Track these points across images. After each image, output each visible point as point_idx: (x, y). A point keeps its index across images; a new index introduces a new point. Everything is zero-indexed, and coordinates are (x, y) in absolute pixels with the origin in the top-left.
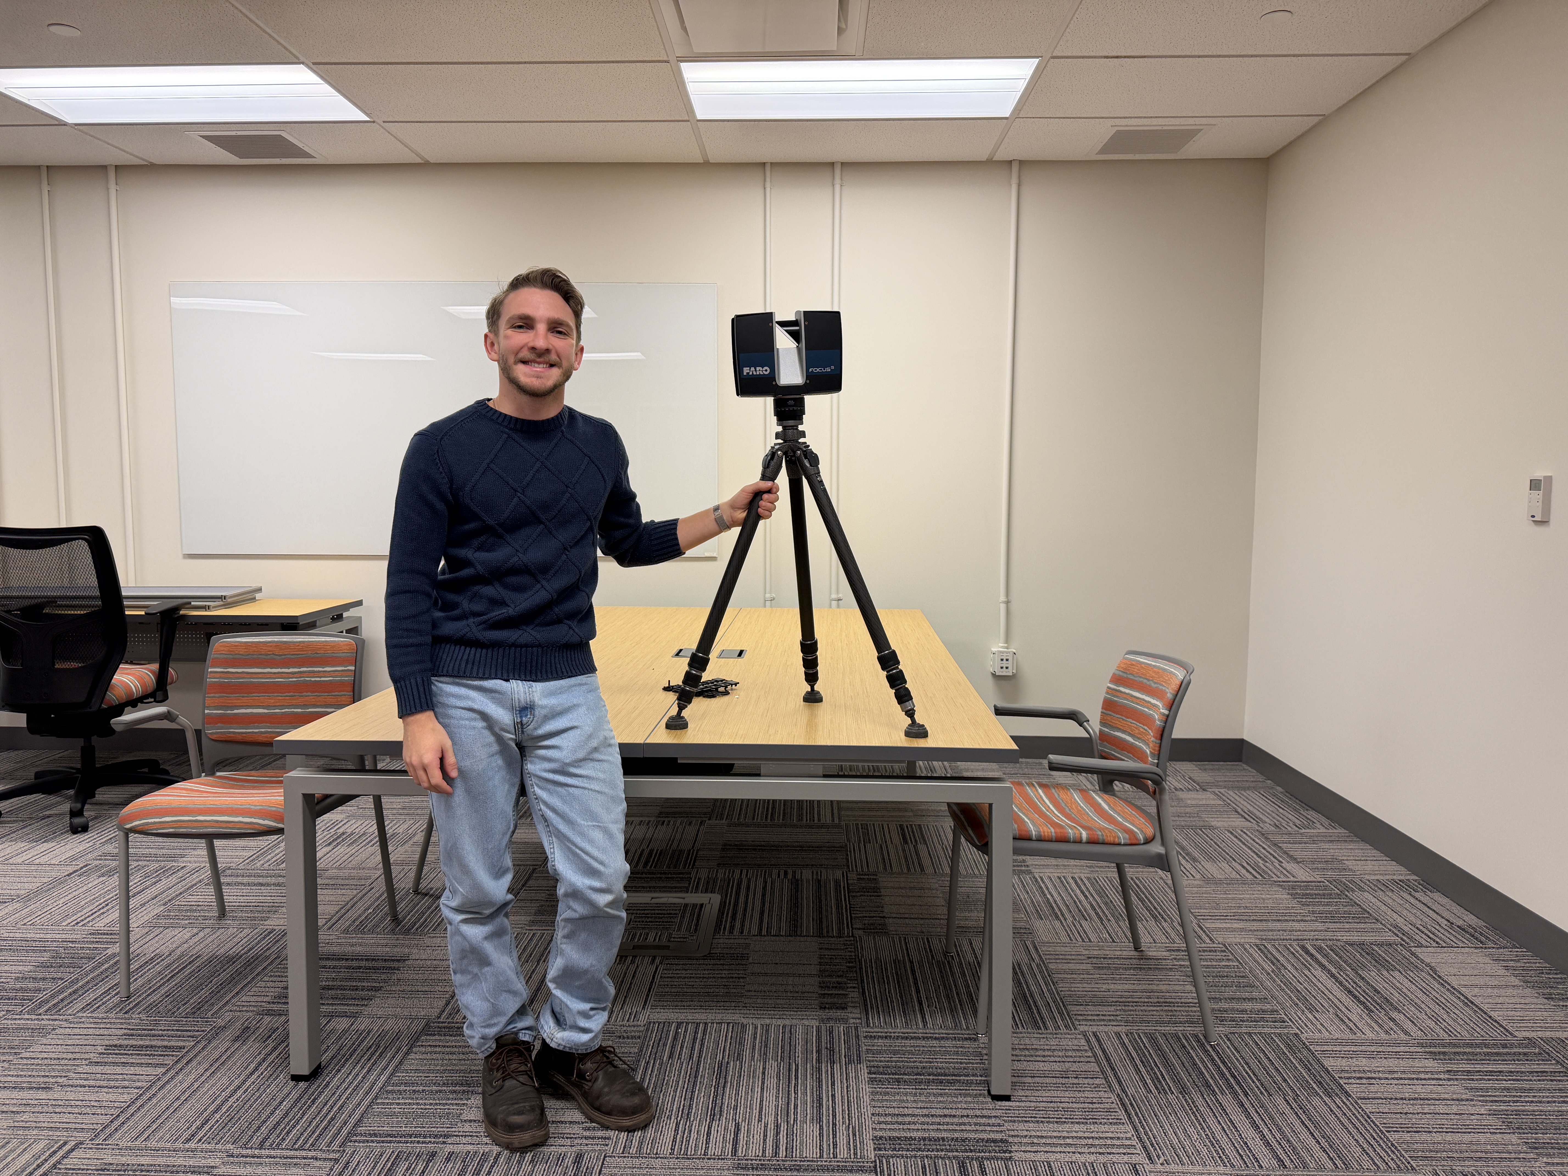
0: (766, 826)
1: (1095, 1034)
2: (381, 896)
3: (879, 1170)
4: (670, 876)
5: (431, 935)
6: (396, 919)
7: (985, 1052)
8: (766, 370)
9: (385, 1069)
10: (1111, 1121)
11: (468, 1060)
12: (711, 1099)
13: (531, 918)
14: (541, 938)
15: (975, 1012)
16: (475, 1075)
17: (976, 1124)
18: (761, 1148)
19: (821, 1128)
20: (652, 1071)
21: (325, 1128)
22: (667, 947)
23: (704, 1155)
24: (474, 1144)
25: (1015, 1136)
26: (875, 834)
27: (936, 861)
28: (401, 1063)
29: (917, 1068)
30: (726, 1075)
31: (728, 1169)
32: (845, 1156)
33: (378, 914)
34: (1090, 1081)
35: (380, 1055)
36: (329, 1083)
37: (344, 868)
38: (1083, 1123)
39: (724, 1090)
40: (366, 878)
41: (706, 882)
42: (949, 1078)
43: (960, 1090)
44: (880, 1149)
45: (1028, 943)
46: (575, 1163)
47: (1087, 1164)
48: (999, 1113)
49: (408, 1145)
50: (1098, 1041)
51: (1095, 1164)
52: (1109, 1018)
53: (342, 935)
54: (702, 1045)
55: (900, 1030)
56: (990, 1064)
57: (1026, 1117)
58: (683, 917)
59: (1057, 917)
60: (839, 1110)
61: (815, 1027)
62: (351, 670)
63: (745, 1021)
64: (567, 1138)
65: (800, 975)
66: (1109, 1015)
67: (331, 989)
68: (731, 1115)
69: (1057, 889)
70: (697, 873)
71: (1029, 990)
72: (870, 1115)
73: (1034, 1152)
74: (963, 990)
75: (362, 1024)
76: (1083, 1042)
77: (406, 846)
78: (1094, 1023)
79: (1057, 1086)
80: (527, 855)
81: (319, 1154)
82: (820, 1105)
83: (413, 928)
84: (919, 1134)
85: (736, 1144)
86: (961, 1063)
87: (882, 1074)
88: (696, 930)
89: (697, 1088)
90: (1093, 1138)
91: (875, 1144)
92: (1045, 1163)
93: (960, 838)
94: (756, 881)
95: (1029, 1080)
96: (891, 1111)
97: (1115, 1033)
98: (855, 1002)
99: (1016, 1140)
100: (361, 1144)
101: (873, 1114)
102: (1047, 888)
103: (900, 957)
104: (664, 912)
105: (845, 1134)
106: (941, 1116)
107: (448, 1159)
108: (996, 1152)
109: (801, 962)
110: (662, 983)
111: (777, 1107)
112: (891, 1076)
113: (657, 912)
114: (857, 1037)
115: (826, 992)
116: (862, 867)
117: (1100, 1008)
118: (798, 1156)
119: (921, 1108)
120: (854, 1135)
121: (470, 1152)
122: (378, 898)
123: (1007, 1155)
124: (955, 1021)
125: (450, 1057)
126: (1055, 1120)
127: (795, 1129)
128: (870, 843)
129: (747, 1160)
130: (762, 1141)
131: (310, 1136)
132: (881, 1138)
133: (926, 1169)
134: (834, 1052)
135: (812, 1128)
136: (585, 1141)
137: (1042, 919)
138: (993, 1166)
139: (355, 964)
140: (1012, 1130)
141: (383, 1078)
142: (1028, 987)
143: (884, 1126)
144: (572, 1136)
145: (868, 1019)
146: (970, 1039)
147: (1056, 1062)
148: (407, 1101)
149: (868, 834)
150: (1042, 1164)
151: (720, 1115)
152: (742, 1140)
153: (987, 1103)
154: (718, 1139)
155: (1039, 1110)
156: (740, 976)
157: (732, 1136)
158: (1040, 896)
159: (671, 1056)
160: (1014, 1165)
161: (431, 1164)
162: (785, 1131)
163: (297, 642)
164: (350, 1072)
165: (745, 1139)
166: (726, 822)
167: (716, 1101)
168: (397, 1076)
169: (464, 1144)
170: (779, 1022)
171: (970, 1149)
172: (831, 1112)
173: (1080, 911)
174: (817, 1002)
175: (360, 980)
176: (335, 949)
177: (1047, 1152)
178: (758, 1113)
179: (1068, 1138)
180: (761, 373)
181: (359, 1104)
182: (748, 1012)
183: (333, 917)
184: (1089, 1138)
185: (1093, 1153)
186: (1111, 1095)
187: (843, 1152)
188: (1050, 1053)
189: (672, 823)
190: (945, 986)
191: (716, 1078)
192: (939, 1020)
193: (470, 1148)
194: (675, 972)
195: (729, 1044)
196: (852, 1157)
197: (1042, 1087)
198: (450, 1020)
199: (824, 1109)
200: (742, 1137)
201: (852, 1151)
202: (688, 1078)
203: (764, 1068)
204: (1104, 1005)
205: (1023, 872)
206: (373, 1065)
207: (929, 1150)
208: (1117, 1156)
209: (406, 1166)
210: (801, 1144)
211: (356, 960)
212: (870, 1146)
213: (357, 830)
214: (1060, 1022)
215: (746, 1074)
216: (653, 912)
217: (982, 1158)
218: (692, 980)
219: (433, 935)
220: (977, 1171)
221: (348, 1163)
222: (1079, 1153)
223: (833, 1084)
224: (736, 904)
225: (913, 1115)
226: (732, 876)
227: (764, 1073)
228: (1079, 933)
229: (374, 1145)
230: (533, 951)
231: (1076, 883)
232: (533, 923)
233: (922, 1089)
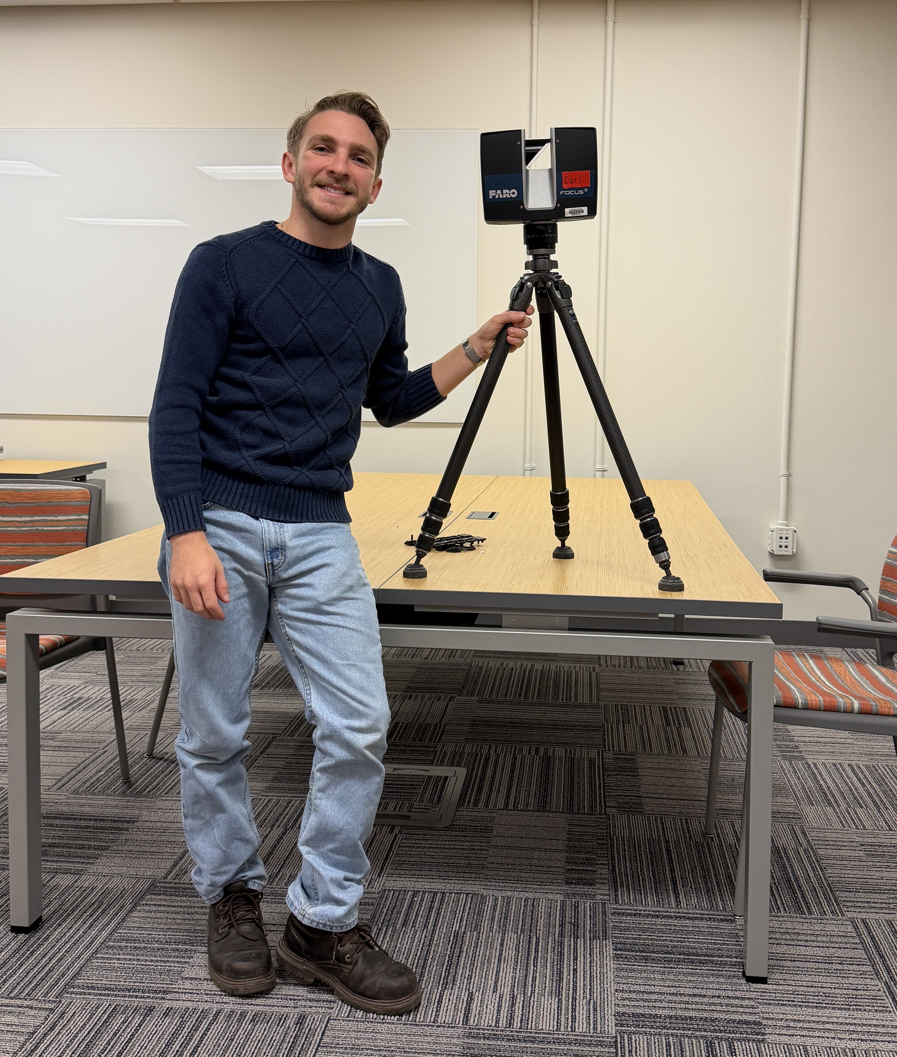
0: (519, 704)
1: (863, 921)
2: (114, 759)
3: (619, 1046)
4: (414, 749)
5: (163, 798)
6: (128, 782)
7: (742, 934)
8: (513, 193)
9: (107, 925)
10: (876, 1008)
11: (193, 920)
12: (445, 968)
13: (268, 784)
14: (277, 804)
15: (733, 894)
16: (199, 935)
17: (727, 1005)
18: (494, 1018)
19: (560, 1001)
20: (384, 938)
21: (42, 979)
22: (408, 818)
23: (434, 1022)
24: (194, 1001)
25: (770, 1019)
26: (636, 715)
27: (700, 744)
28: (123, 920)
29: (667, 946)
30: (462, 945)
31: (458, 1038)
32: (584, 1030)
33: (110, 776)
34: (856, 968)
35: (103, 912)
36: (49, 936)
37: (78, 731)
38: (845, 1009)
39: (458, 960)
40: (100, 742)
41: (452, 756)
42: (701, 958)
43: (713, 970)
44: (622, 1025)
45: (797, 828)
46: (297, 1024)
47: (847, 1050)
48: (753, 995)
49: (126, 999)
50: (867, 927)
51: (856, 1051)
52: (880, 905)
53: (72, 796)
54: (438, 914)
55: (652, 908)
56: (745, 946)
57: (783, 1001)
58: (426, 788)
59: (830, 804)
60: (580, 984)
61: (559, 901)
62: (84, 520)
63: (485, 893)
64: (291, 999)
65: (546, 850)
66: (881, 903)
67: (57, 847)
68: (465, 984)
69: (831, 776)
70: (443, 747)
71: (794, 875)
72: (613, 991)
73: (789, 1035)
74: (721, 870)
75: (87, 881)
76: (850, 928)
77: (144, 712)
78: (864, 910)
79: (818, 972)
80: (267, 724)
81: (34, 1004)
82: (560, 979)
83: (145, 790)
84: (666, 1012)
85: (468, 1013)
86: (715, 944)
87: (628, 951)
88: (438, 802)
89: (431, 956)
90: (855, 1024)
91: (617, 1020)
92: (801, 1047)
93: (723, 710)
94: (505, 757)
95: (789, 964)
96: (637, 988)
97: (887, 921)
98: (604, 879)
99: (770, 1022)
100: (78, 996)
101: (616, 991)
102: (821, 775)
103: (655, 836)
104: (406, 783)
105: (585, 1009)
106: (690, 995)
107: (166, 1015)
108: (748, 1034)
109: (549, 837)
110: (401, 852)
111: (514, 978)
112: (638, 954)
113: (398, 782)
114: (604, 913)
115: (573, 867)
116: (619, 747)
117: (871, 896)
118: (533, 1027)
119: (669, 986)
120: (595, 1010)
121: (189, 1009)
122: (111, 761)
123: (759, 1037)
124: (711, 902)
125: (175, 916)
126: (815, 1004)
127: (531, 1001)
128: (629, 723)
129: (478, 1029)
130: (496, 1011)
131: (26, 986)
132: (623, 1014)
133: (670, 1047)
134: (578, 927)
135: (550, 1000)
136: (309, 1003)
137: (813, 805)
138: (744, 1047)
139: (83, 823)
140: (766, 1013)
141: (104, 934)
142: (793, 872)
143: (627, 1002)
144: (296, 997)
145: (616, 895)
146: (727, 920)
147: (819, 947)
148: (127, 957)
149: (628, 715)
150: (797, 1048)
151: (453, 984)
152: (474, 1010)
153: (741, 984)
154: (449, 1008)
155: (798, 995)
156: (483, 848)
157: (465, 1005)
158: (813, 782)
159: (404, 924)
160: (767, 1047)
161: (148, 1018)
162: (522, 1003)
163: (30, 490)
164: (72, 927)
165: (478, 1008)
166: (477, 698)
167: (449, 970)
168: (119, 933)
169: (184, 1000)
170: (522, 895)
171: (719, 1029)
172: (571, 986)
173: (855, 798)
174: (562, 876)
175: (87, 839)
176: (65, 809)
177: (803, 1036)
178: (493, 984)
179: (828, 1023)
180: (508, 196)
181: (79, 957)
182: (489, 883)
183: (63, 777)
184: (851, 1024)
185: (854, 1040)
186: (877, 982)
187: (581, 1027)
188: (813, 938)
189: (419, 698)
190: (702, 868)
191: (451, 947)
192: (694, 901)
193: (189, 1004)
194: (414, 842)
195: (466, 914)
196: (592, 1031)
197: (802, 971)
198: (177, 881)
199: (564, 983)
200: (474, 1007)
201: (592, 1026)
202: (421, 946)
203: (503, 940)
204: (876, 893)
205: (796, 758)
206: (95, 921)
207: (674, 1028)
208: (881, 1044)
209: (123, 1019)
210: (538, 1016)
211: (84, 819)
212: (612, 1021)
213: (94, 696)
214: (826, 908)
215: (483, 945)
216: (394, 782)
217: (732, 1039)
218: (432, 850)
219: (165, 798)
220: (726, 1052)
221: (64, 1013)
222: (839, 1039)
223: (575, 959)
224: (482, 779)
225: (660, 993)
226: (480, 751)
227: (502, 945)
228: (852, 820)
229: (91, 997)
230: (268, 816)
231: (853, 770)
232: (269, 789)
233: (671, 968)
